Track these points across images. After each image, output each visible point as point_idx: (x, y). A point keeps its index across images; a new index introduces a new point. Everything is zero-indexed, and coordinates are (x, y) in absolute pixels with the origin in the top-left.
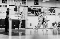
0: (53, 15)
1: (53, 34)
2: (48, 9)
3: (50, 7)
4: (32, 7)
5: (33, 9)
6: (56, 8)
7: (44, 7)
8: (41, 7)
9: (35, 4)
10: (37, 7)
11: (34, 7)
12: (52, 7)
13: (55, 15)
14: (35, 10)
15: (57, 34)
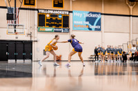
0: (96, 29)
3: (90, 13)
4: (49, 12)
5: (51, 16)
6: (102, 14)
8: (67, 13)
9: (55, 6)
10: (61, 12)
11: (52, 12)
12: (95, 13)
13: (100, 30)
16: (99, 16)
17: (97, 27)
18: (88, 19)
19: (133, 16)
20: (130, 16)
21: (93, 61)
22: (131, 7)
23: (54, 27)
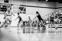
2: (18, 7)
4: (2, 5)
6: (26, 6)
7: (14, 5)
8: (11, 5)
9: (5, 2)
10: (7, 5)
19: (40, 7)
20: (38, 7)
21: (22, 27)
23: (4, 11)
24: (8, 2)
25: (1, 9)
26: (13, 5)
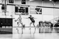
0: (40, 14)
1: (40, 33)
3: (37, 6)
5: (21, 8)
6: (42, 7)
7: (31, 6)
8: (28, 6)
11: (21, 6)
13: (41, 14)
14: (22, 9)
15: (43, 33)
16: (41, 8)
17: (40, 13)
18: (36, 9)
19: (55, 8)
20: (54, 8)
22: (55, 4)
23: (22, 12)
24: (25, 4)
25: (18, 11)
26: (29, 6)
